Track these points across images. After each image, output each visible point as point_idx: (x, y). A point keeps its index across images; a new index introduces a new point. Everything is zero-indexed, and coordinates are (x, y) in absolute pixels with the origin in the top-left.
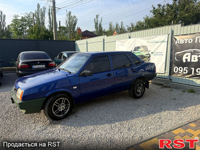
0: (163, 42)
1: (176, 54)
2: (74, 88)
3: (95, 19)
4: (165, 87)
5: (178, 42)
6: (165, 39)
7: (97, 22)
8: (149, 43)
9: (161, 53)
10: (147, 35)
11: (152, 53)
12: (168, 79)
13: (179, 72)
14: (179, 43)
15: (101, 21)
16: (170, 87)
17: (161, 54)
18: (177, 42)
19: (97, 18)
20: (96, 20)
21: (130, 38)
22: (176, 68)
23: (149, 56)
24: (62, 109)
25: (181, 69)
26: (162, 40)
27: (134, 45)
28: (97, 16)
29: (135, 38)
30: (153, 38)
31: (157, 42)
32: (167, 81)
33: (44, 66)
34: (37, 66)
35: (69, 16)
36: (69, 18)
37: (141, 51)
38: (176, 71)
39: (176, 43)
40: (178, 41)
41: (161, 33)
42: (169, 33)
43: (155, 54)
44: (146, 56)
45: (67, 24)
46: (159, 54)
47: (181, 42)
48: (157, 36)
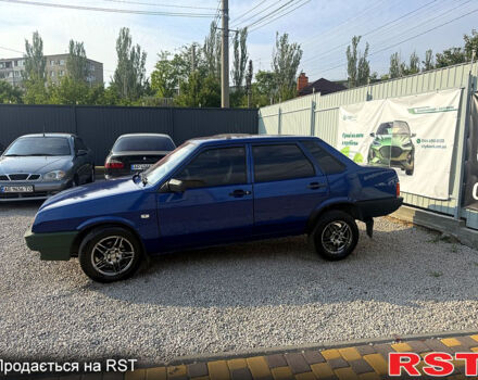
0: (447, 109)
4: (446, 239)
6: (453, 100)
7: (355, 54)
8: (414, 113)
10: (409, 92)
11: (419, 141)
12: (456, 218)
15: (366, 53)
16: (458, 242)
17: (442, 144)
19: (355, 44)
20: (352, 50)
23: (409, 148)
26: (445, 106)
27: (379, 118)
28: (355, 41)
29: (383, 100)
30: (423, 99)
31: (434, 111)
32: (452, 224)
36: (282, 51)
37: (395, 135)
38: (477, 195)
42: (463, 85)
43: (425, 144)
44: (404, 148)
45: (276, 67)
46: (436, 144)
48: (434, 94)
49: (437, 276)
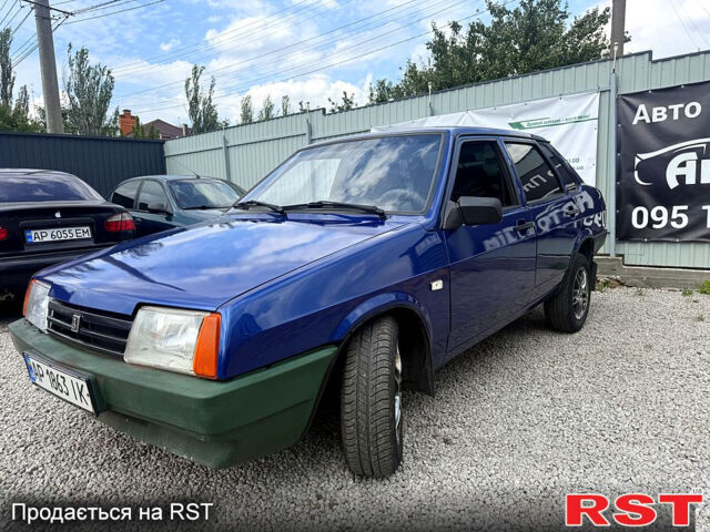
0: (580, 119)
1: (637, 161)
2: (434, 287)
3: (187, 82)
4: (607, 284)
5: (642, 118)
6: (588, 108)
12: (613, 256)
13: (655, 226)
14: (648, 121)
15: (211, 91)
16: (623, 284)
18: (637, 118)
19: (197, 78)
21: (433, 112)
22: (640, 214)
25: (659, 214)
28: (196, 72)
29: (461, 114)
30: (538, 108)
31: (557, 123)
32: (608, 263)
34: (49, 232)
35: (79, 66)
38: (640, 221)
39: (635, 122)
40: (642, 114)
41: (569, 88)
47: (655, 114)
48: (555, 101)
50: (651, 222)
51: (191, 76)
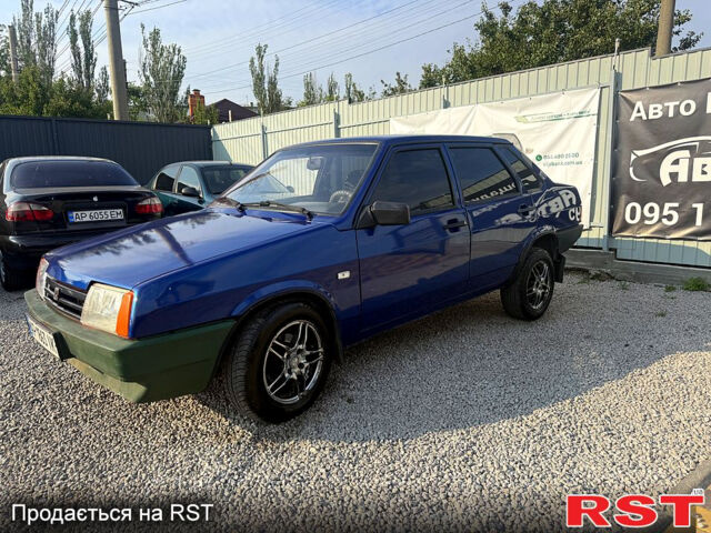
0: (580, 115)
1: (633, 157)
2: (340, 276)
3: (252, 61)
4: (597, 277)
5: (639, 115)
6: (589, 103)
7: (262, 70)
8: (526, 122)
9: (577, 155)
10: (514, 94)
11: (539, 158)
12: (605, 250)
13: (647, 222)
14: (645, 118)
15: (276, 69)
16: (613, 278)
18: (635, 114)
19: (261, 57)
20: (256, 63)
21: (446, 105)
22: (634, 209)
24: (297, 370)
25: (651, 210)
26: (577, 110)
28: (261, 51)
29: (470, 107)
30: (541, 103)
31: (559, 118)
32: (600, 257)
33: (117, 214)
34: (88, 213)
35: (153, 46)
36: (154, 54)
38: (633, 218)
39: (632, 119)
40: (639, 111)
41: (572, 83)
42: (604, 83)
43: (550, 161)
45: (147, 78)
46: (564, 160)
47: (651, 111)
48: (559, 96)
49: (663, 315)
50: (643, 217)
51: (256, 57)
